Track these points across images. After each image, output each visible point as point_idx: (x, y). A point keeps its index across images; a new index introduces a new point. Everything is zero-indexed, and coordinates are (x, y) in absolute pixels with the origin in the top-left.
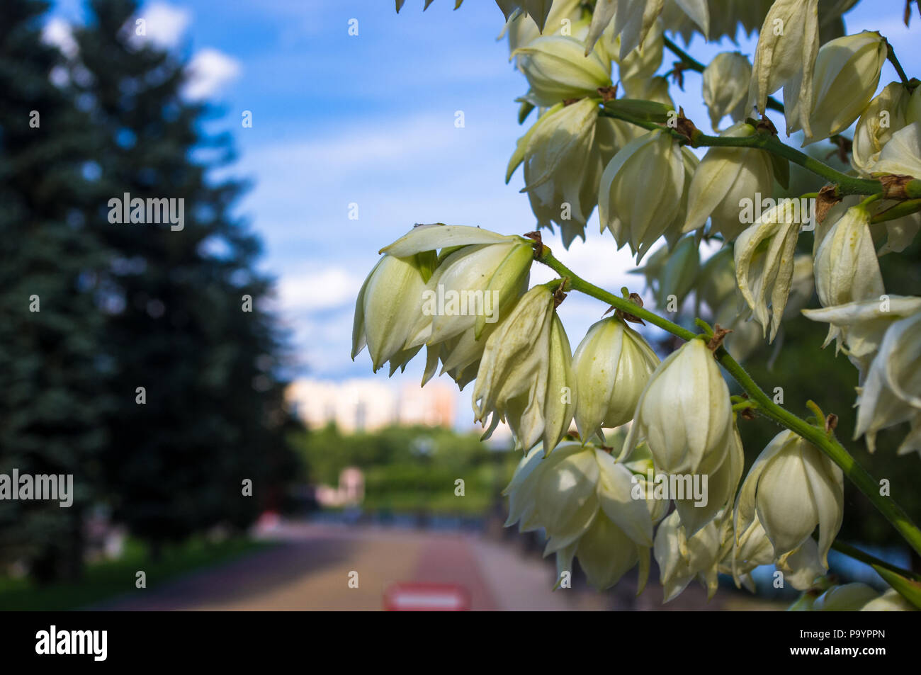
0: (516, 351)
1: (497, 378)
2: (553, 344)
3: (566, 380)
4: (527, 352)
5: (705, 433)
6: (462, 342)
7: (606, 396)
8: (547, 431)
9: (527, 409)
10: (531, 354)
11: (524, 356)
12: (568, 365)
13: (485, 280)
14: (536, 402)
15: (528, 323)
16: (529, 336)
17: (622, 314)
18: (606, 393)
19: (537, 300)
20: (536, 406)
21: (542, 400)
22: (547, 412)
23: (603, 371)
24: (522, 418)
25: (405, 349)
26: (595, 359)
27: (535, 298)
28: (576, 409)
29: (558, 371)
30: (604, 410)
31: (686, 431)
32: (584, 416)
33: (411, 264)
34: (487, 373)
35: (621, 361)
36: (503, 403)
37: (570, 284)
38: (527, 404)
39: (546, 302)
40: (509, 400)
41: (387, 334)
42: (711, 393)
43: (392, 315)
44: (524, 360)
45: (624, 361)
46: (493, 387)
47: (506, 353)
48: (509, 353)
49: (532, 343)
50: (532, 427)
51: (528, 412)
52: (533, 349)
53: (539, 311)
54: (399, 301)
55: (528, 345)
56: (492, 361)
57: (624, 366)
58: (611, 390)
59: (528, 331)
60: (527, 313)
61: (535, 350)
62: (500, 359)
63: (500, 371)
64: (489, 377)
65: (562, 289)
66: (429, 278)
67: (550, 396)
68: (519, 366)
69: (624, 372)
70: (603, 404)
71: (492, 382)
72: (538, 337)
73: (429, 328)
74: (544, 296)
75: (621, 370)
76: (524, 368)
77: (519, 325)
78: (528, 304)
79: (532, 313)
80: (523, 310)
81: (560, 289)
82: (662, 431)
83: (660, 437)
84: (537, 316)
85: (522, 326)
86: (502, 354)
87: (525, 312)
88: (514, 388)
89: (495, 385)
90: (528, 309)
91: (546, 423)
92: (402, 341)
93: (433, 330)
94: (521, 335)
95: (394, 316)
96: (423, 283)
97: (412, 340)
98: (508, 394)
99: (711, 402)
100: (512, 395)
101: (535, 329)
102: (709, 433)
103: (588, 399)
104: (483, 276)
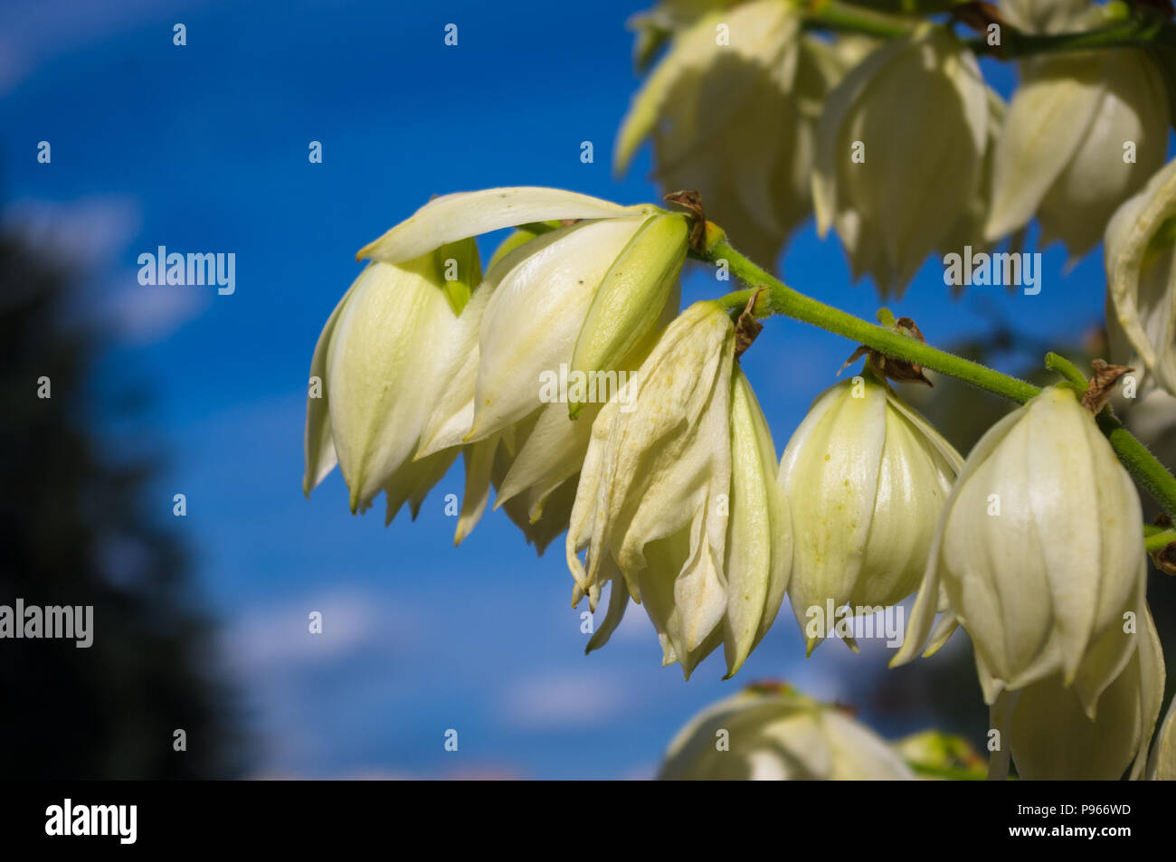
0: (658, 436)
1: (619, 496)
2: (737, 429)
3: (769, 505)
4: (683, 439)
5: (1093, 583)
6: (540, 426)
7: (856, 538)
8: (731, 615)
9: (686, 565)
10: (693, 444)
11: (675, 447)
12: (770, 476)
13: (587, 290)
14: (705, 550)
15: (683, 376)
16: (685, 404)
17: (882, 363)
18: (855, 530)
19: (699, 330)
20: (706, 557)
21: (719, 545)
22: (732, 573)
23: (847, 483)
24: (678, 583)
25: (417, 457)
26: (828, 458)
27: (694, 324)
28: (793, 566)
29: (749, 487)
30: (853, 570)
31: (1048, 582)
32: (810, 583)
33: (427, 276)
34: (599, 486)
35: (886, 461)
36: (634, 555)
37: (769, 301)
38: (688, 554)
39: (721, 335)
40: (647, 545)
41: (377, 428)
42: (1099, 493)
43: (389, 384)
44: (678, 457)
45: (892, 460)
46: (612, 516)
47: (638, 440)
48: (644, 439)
49: (692, 419)
50: (699, 604)
51: (688, 572)
52: (694, 433)
53: (705, 353)
54: (402, 354)
55: (684, 423)
56: (608, 460)
57: (894, 472)
58: (867, 522)
59: (683, 391)
60: (678, 358)
61: (699, 436)
62: (625, 453)
63: (626, 480)
64: (603, 492)
65: (752, 311)
66: (464, 304)
67: (736, 539)
68: (667, 472)
69: (892, 483)
70: (851, 556)
71: (610, 505)
72: (705, 409)
73: (469, 410)
74: (714, 324)
75: (885, 478)
76: (676, 476)
77: (664, 380)
78: (680, 337)
79: (691, 355)
80: (671, 350)
81: (748, 310)
82: (995, 585)
83: (988, 599)
84: (702, 363)
85: (670, 382)
86: (628, 442)
87: (674, 354)
88: (658, 520)
89: (615, 511)
90: (680, 348)
91: (729, 597)
92: (411, 441)
93: (477, 409)
94: (670, 401)
95: (393, 386)
96: (453, 316)
97: (431, 439)
98: (647, 531)
99: (1101, 514)
100: (654, 534)
101: (699, 391)
102: (1101, 583)
103: (816, 546)
104: (581, 282)
